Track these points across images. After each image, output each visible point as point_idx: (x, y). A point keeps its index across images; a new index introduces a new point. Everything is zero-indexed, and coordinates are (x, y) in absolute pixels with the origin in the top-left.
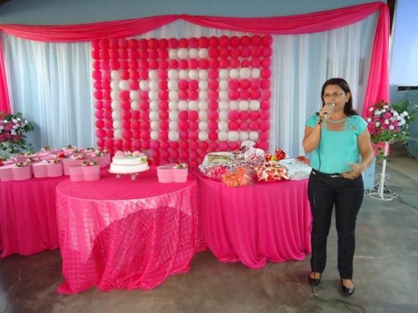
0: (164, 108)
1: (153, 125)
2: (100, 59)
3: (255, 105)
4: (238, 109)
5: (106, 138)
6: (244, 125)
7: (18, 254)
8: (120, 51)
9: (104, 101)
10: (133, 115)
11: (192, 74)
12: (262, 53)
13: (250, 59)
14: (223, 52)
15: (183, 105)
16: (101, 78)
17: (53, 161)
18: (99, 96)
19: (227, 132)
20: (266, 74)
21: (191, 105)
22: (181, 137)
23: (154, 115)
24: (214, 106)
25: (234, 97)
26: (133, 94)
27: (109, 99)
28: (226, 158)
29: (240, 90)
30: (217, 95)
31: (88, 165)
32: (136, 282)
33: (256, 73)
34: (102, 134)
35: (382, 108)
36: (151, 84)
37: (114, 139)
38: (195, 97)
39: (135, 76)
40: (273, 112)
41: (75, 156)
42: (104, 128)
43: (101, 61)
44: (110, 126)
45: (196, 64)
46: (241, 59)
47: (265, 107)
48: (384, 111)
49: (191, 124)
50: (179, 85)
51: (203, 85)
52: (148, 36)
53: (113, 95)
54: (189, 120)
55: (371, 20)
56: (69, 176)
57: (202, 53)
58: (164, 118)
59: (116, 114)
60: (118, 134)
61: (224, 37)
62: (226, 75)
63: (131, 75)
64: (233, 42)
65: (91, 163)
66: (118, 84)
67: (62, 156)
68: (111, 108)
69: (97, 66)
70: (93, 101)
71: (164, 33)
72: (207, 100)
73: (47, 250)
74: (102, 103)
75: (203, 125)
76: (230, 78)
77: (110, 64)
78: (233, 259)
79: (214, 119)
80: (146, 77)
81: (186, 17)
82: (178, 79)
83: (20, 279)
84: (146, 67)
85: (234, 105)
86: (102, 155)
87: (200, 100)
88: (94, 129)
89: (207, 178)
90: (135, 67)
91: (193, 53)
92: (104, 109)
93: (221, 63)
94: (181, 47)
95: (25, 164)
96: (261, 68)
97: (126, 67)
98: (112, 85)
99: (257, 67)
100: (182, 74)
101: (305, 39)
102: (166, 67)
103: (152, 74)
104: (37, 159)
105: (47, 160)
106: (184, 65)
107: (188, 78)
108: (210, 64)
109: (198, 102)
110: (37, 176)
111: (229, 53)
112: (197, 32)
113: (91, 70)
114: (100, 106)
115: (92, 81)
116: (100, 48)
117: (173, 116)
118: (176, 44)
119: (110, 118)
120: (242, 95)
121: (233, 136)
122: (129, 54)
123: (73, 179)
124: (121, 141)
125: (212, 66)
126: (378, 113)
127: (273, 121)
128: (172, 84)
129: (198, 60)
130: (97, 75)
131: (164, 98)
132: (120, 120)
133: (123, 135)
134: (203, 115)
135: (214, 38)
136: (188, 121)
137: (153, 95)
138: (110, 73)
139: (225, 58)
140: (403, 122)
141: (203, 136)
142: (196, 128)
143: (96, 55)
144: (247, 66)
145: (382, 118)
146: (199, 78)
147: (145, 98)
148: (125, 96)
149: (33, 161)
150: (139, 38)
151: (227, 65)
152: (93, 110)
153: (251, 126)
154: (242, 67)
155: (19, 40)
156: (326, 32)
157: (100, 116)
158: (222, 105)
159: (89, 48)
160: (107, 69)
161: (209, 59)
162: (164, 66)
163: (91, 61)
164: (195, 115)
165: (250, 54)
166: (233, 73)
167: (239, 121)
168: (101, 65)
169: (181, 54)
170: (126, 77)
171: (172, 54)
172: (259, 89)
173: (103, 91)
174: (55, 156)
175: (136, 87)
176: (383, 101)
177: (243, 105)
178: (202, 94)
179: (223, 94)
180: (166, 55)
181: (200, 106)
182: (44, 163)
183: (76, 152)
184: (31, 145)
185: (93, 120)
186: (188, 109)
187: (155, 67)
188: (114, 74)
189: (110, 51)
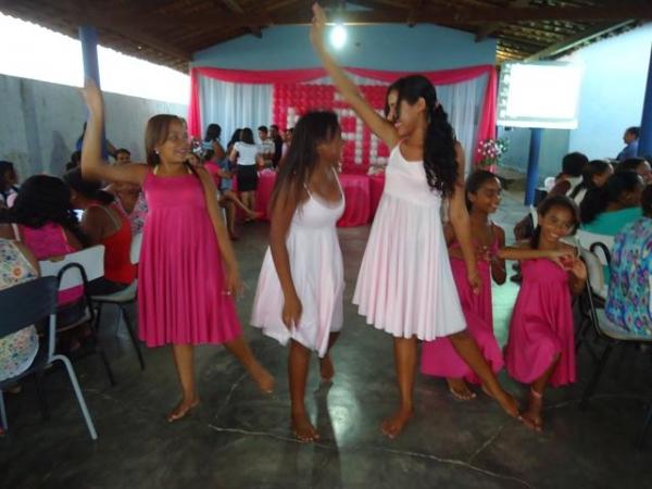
2: (280, 98)
8: (297, 93)
16: (279, 113)
19: (377, 157)
21: (350, 137)
24: (367, 139)
35: (488, 141)
38: (353, 130)
43: (281, 100)
49: (350, 151)
51: (359, 122)
52: (318, 82)
54: (347, 148)
55: (484, 78)
61: (377, 87)
66: (293, 119)
69: (277, 104)
72: (362, 133)
75: (358, 152)
77: (288, 103)
79: (366, 148)
82: (341, 116)
87: (357, 133)
97: (300, 105)
98: (289, 119)
100: (344, 112)
102: (331, 106)
107: (349, 115)
113: (271, 106)
115: (271, 115)
116: (280, 90)
122: (304, 96)
130: (277, 111)
135: (370, 87)
138: (287, 109)
140: (500, 152)
141: (358, 160)
142: (353, 155)
143: (277, 96)
145: (488, 148)
150: (312, 83)
155: (212, 80)
156: (450, 87)
159: (270, 90)
160: (286, 106)
163: (272, 100)
164: (353, 144)
168: (280, 103)
171: (337, 97)
173: (280, 123)
176: (490, 138)
178: (359, 128)
180: (332, 97)
181: (357, 137)
186: (348, 139)
188: (291, 110)
189: (289, 93)
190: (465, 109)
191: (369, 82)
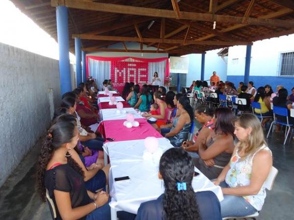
0: (127, 76)
1: (124, 79)
3: (145, 76)
6: (143, 80)
10: (120, 77)
11: (133, 69)
12: (146, 66)
15: (131, 76)
18: (112, 73)
19: (140, 81)
20: (147, 70)
21: (133, 76)
23: (124, 77)
24: (137, 76)
26: (120, 73)
29: (142, 73)
33: (145, 70)
36: (124, 71)
38: (133, 74)
39: (121, 69)
40: (149, 77)
45: (134, 67)
46: (143, 67)
47: (147, 76)
51: (135, 71)
52: (123, 61)
53: (115, 73)
54: (132, 79)
55: (166, 61)
57: (135, 65)
58: (127, 78)
59: (116, 77)
60: (116, 81)
61: (139, 62)
62: (139, 70)
64: (141, 63)
66: (117, 71)
69: (112, 67)
71: (126, 60)
75: (135, 80)
79: (137, 79)
80: (123, 69)
81: (131, 57)
84: (124, 67)
85: (141, 76)
90: (121, 67)
91: (133, 65)
92: (113, 76)
97: (119, 67)
98: (115, 71)
99: (146, 68)
100: (131, 69)
101: (154, 63)
103: (124, 69)
106: (131, 67)
112: (133, 61)
113: (110, 67)
115: (110, 70)
117: (129, 78)
118: (130, 63)
125: (137, 68)
127: (149, 79)
128: (129, 71)
130: (112, 69)
131: (127, 74)
137: (124, 73)
139: (139, 66)
143: (112, 64)
145: (168, 78)
147: (122, 74)
148: (118, 73)
151: (140, 68)
156: (158, 63)
158: (139, 76)
159: (110, 62)
160: (114, 67)
162: (127, 67)
163: (110, 65)
166: (141, 69)
169: (131, 65)
170: (119, 69)
171: (129, 65)
172: (146, 73)
175: (121, 71)
176: (168, 76)
177: (143, 76)
178: (135, 74)
179: (139, 73)
180: (127, 65)
181: (134, 76)
187: (125, 67)
188: (116, 68)
189: (115, 64)
190: (162, 68)
191: (137, 61)
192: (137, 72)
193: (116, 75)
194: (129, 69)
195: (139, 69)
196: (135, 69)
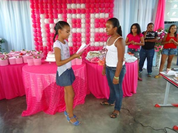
2: (34, 8)
4: (99, 32)
5: (39, 46)
6: (102, 39)
7: (5, 99)
8: (44, 5)
9: (37, 28)
10: (51, 35)
11: (78, 16)
12: (110, 7)
13: (104, 9)
14: (92, 5)
15: (74, 30)
16: (35, 18)
17: (18, 57)
18: (35, 26)
19: (94, 42)
21: (78, 30)
22: (73, 45)
24: (88, 31)
25: (97, 26)
26: (51, 26)
27: (40, 28)
28: (97, 54)
29: (100, 23)
30: (89, 25)
31: (36, 58)
32: (62, 109)
33: (107, 16)
34: (37, 44)
35: (161, 31)
37: (43, 46)
38: (80, 26)
39: (52, 17)
41: (28, 54)
42: (38, 41)
43: (35, 9)
44: (41, 40)
45: (80, 11)
46: (100, 9)
48: (162, 32)
49: (78, 39)
50: (72, 21)
51: (83, 21)
53: (41, 26)
56: (27, 63)
57: (83, 6)
59: (43, 35)
60: (45, 44)
63: (50, 16)
65: (37, 57)
66: (44, 21)
67: (22, 54)
68: (41, 32)
69: (33, 12)
70: (32, 29)
72: (85, 28)
73: (18, 97)
74: (36, 29)
75: (83, 39)
76: (95, 18)
77: (40, 11)
78: (102, 97)
79: (88, 37)
80: (57, 18)
82: (72, 18)
83: (9, 110)
84: (57, 13)
85: (97, 30)
86: (40, 53)
87: (82, 28)
88: (33, 42)
89: (90, 63)
90: (52, 13)
91: (78, 6)
92: (38, 33)
93: (91, 11)
94: (72, 3)
95: (5, 58)
96: (109, 13)
97: (47, 13)
98: (41, 21)
99: (107, 13)
100: (73, 16)
102: (66, 12)
103: (59, 16)
104: (10, 56)
105: (15, 56)
106: (75, 11)
107: (76, 18)
108: (86, 11)
109: (81, 29)
110: (11, 63)
111: (95, 6)
113: (30, 14)
114: (36, 31)
115: (31, 19)
116: (34, 4)
119: (40, 37)
120: (101, 25)
121: (97, 44)
122: (49, 6)
123: (29, 64)
124: (46, 47)
126: (159, 33)
128: (69, 21)
129: (81, 9)
130: (34, 16)
132: (46, 37)
133: (47, 44)
134: (83, 35)
136: (77, 37)
138: (40, 15)
139: (93, 8)
143: (32, 7)
144: (103, 12)
145: (161, 35)
146: (81, 18)
148: (47, 26)
149: (8, 57)
151: (94, 12)
152: (32, 33)
153: (105, 39)
154: (101, 13)
157: (36, 36)
158: (92, 30)
160: (38, 13)
161: (85, 9)
163: (30, 10)
164: (80, 35)
165: (104, 7)
166: (97, 15)
167: (99, 37)
168: (35, 12)
169: (73, 6)
170: (47, 17)
171: (69, 6)
173: (37, 24)
174: (18, 54)
175: (52, 22)
176: (161, 28)
177: (102, 30)
178: (83, 25)
179: (92, 25)
180: (66, 7)
181: (82, 31)
182: (14, 58)
183: (28, 52)
184: (4, 49)
185: (33, 37)
186: (77, 32)
187: (61, 12)
189: (39, 5)
190: (149, 9)
192: (88, 22)
193: (43, 30)
194: (68, 15)
195: (92, 15)
196: (83, 16)
